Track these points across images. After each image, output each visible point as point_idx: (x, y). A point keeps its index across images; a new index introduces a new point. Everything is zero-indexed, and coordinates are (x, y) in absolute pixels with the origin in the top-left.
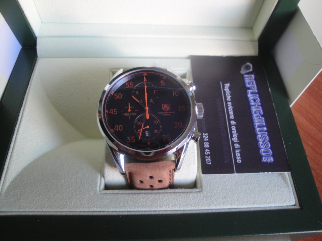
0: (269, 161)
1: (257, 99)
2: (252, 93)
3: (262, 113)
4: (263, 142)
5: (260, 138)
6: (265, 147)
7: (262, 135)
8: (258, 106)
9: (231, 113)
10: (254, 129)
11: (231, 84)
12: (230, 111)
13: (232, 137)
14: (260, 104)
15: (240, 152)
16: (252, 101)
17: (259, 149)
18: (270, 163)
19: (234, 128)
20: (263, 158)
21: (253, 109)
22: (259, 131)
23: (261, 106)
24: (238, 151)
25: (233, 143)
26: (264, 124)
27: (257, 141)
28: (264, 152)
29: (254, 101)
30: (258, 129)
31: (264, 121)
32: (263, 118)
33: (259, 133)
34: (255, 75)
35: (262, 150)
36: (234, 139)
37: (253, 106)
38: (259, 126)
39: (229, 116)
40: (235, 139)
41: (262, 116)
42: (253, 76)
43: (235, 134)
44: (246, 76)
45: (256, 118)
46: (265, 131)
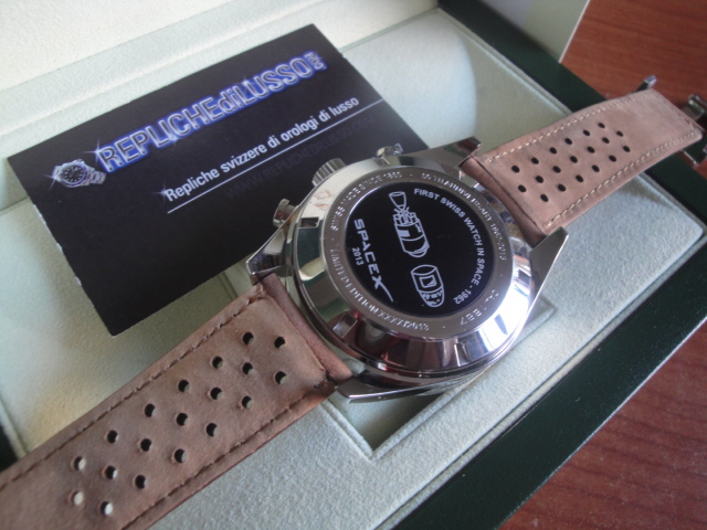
0: (317, 58)
1: (176, 120)
2: (162, 135)
3: (210, 99)
4: (282, 78)
5: (276, 85)
6: (291, 70)
7: (268, 85)
8: (193, 112)
9: (251, 154)
10: (260, 102)
11: (161, 189)
12: (246, 160)
13: (311, 132)
14: (184, 111)
15: (334, 106)
16: (186, 127)
17: (301, 80)
18: (320, 55)
19: (286, 136)
20: (317, 68)
21: (209, 117)
22: (260, 91)
23: (189, 106)
24: (335, 112)
25: (322, 125)
26: (234, 88)
27: (287, 88)
28: (304, 71)
29: (181, 124)
30: (257, 95)
31: (228, 90)
32: (222, 93)
33: (265, 91)
34: (95, 149)
35: (301, 74)
36: (315, 127)
37: (199, 121)
38: (249, 95)
39: (261, 157)
40: (312, 124)
41: (217, 96)
42: (98, 152)
43: (299, 129)
44: (108, 167)
45: (232, 106)
46: (252, 81)
